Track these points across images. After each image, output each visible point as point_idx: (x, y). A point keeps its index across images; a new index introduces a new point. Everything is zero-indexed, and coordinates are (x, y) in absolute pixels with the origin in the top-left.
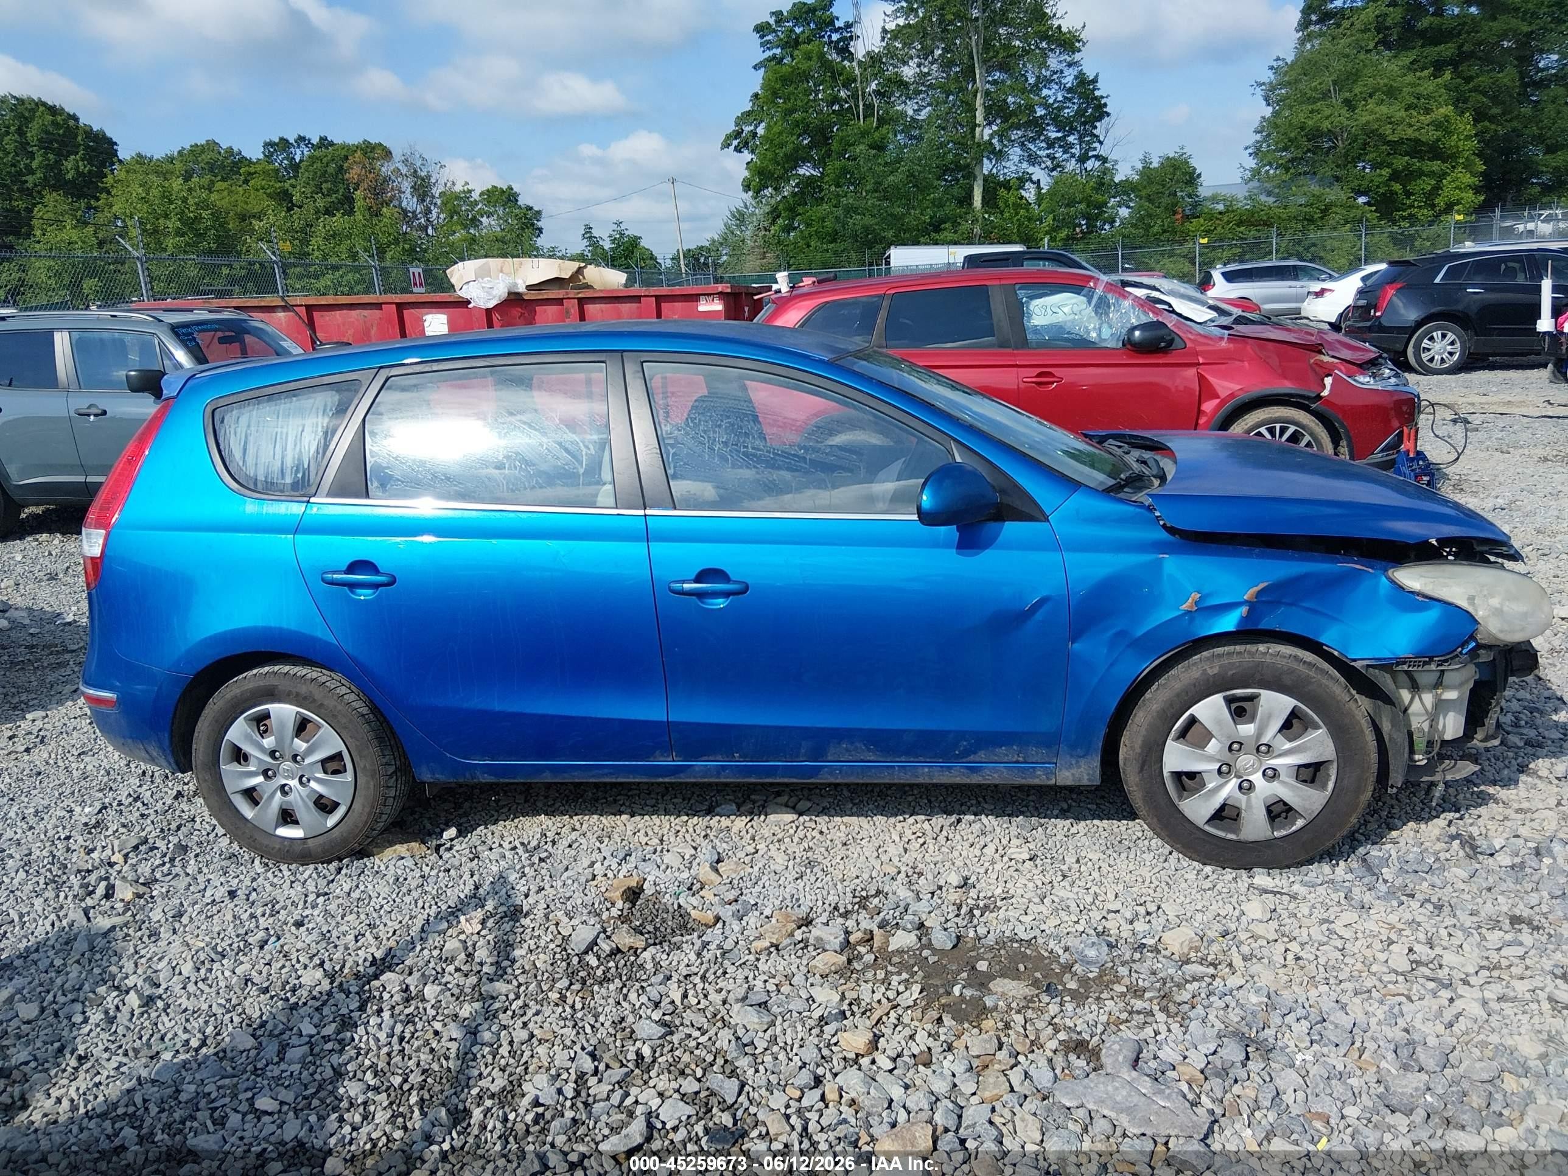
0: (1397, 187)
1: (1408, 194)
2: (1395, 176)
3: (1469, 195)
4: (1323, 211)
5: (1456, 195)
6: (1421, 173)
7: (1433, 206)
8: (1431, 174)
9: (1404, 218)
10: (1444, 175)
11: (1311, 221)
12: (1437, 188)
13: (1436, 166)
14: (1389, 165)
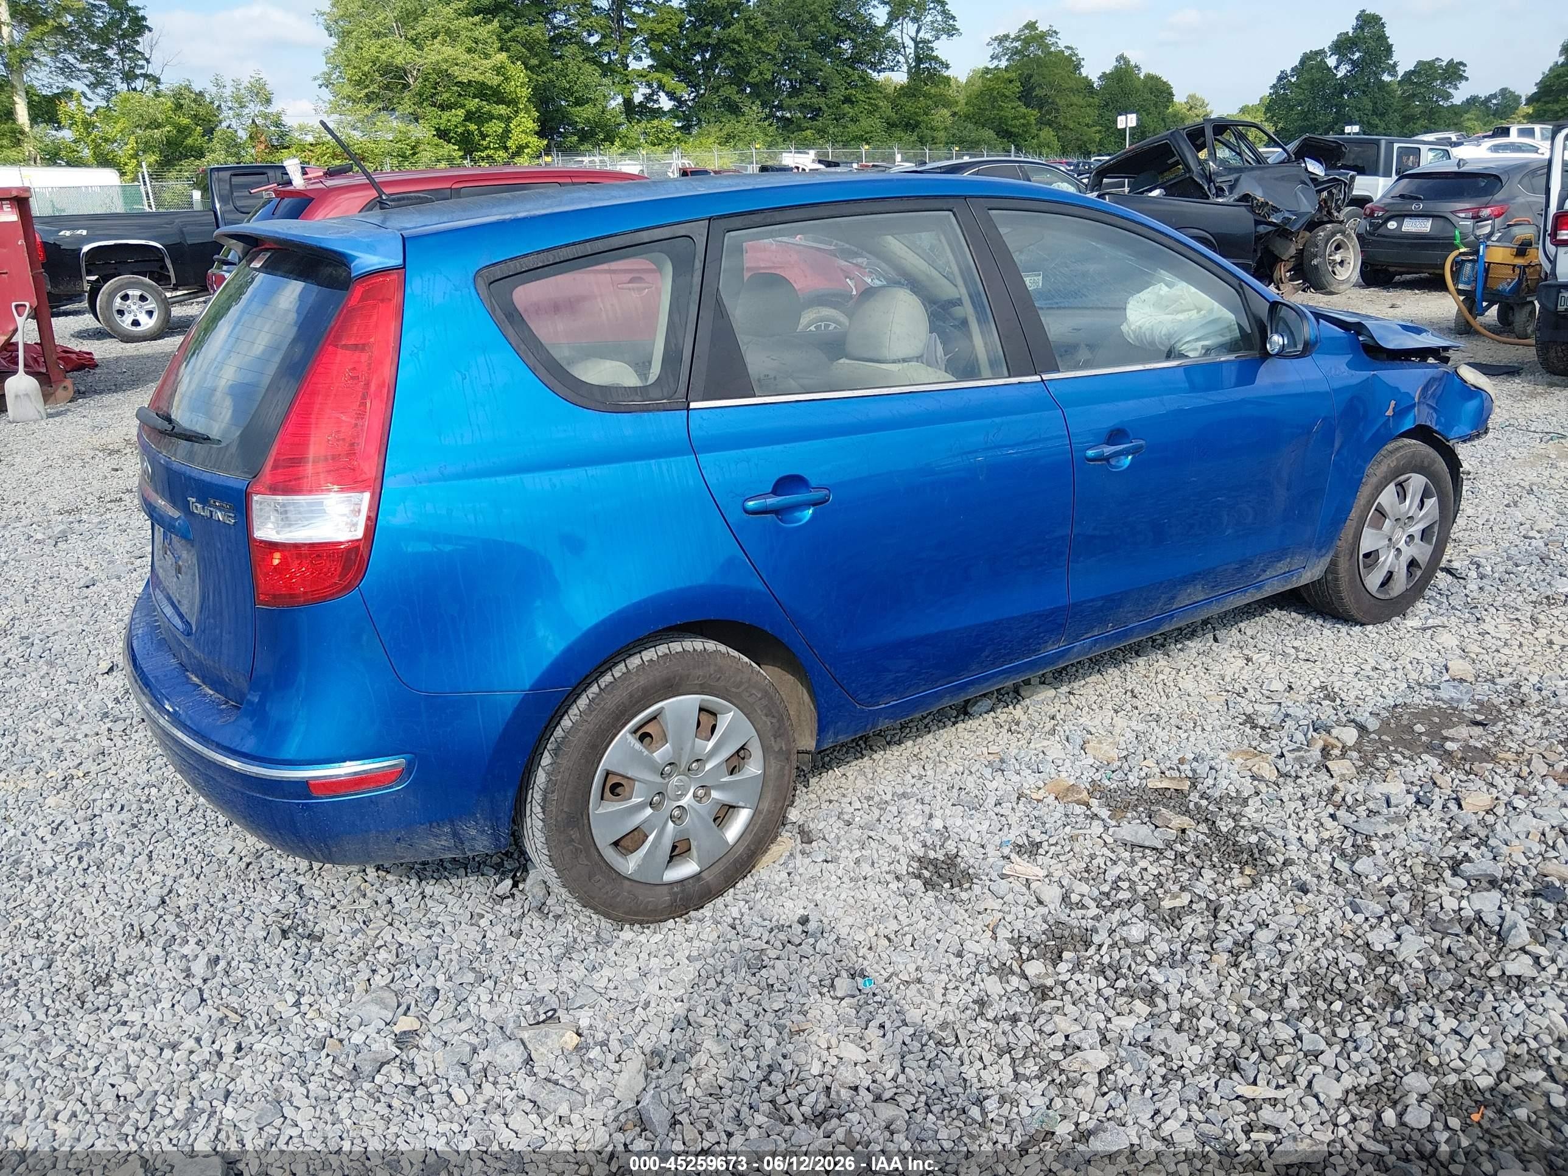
0: (473, 127)
1: (484, 136)
2: (469, 117)
3: (534, 140)
4: (413, 148)
5: (524, 139)
6: (491, 117)
7: (506, 148)
8: (500, 118)
9: (483, 159)
10: (509, 119)
11: (405, 157)
12: (507, 132)
13: (502, 110)
14: (463, 106)
